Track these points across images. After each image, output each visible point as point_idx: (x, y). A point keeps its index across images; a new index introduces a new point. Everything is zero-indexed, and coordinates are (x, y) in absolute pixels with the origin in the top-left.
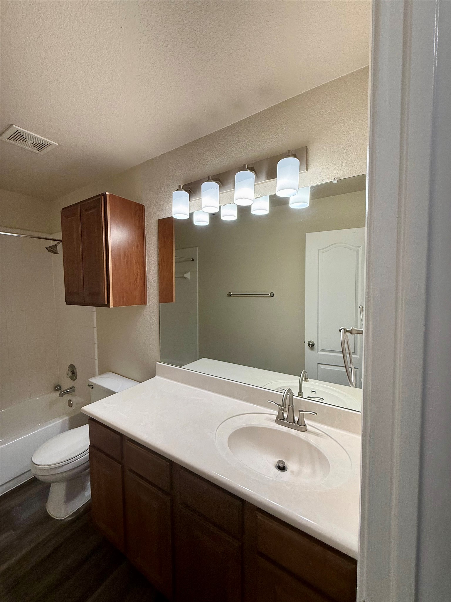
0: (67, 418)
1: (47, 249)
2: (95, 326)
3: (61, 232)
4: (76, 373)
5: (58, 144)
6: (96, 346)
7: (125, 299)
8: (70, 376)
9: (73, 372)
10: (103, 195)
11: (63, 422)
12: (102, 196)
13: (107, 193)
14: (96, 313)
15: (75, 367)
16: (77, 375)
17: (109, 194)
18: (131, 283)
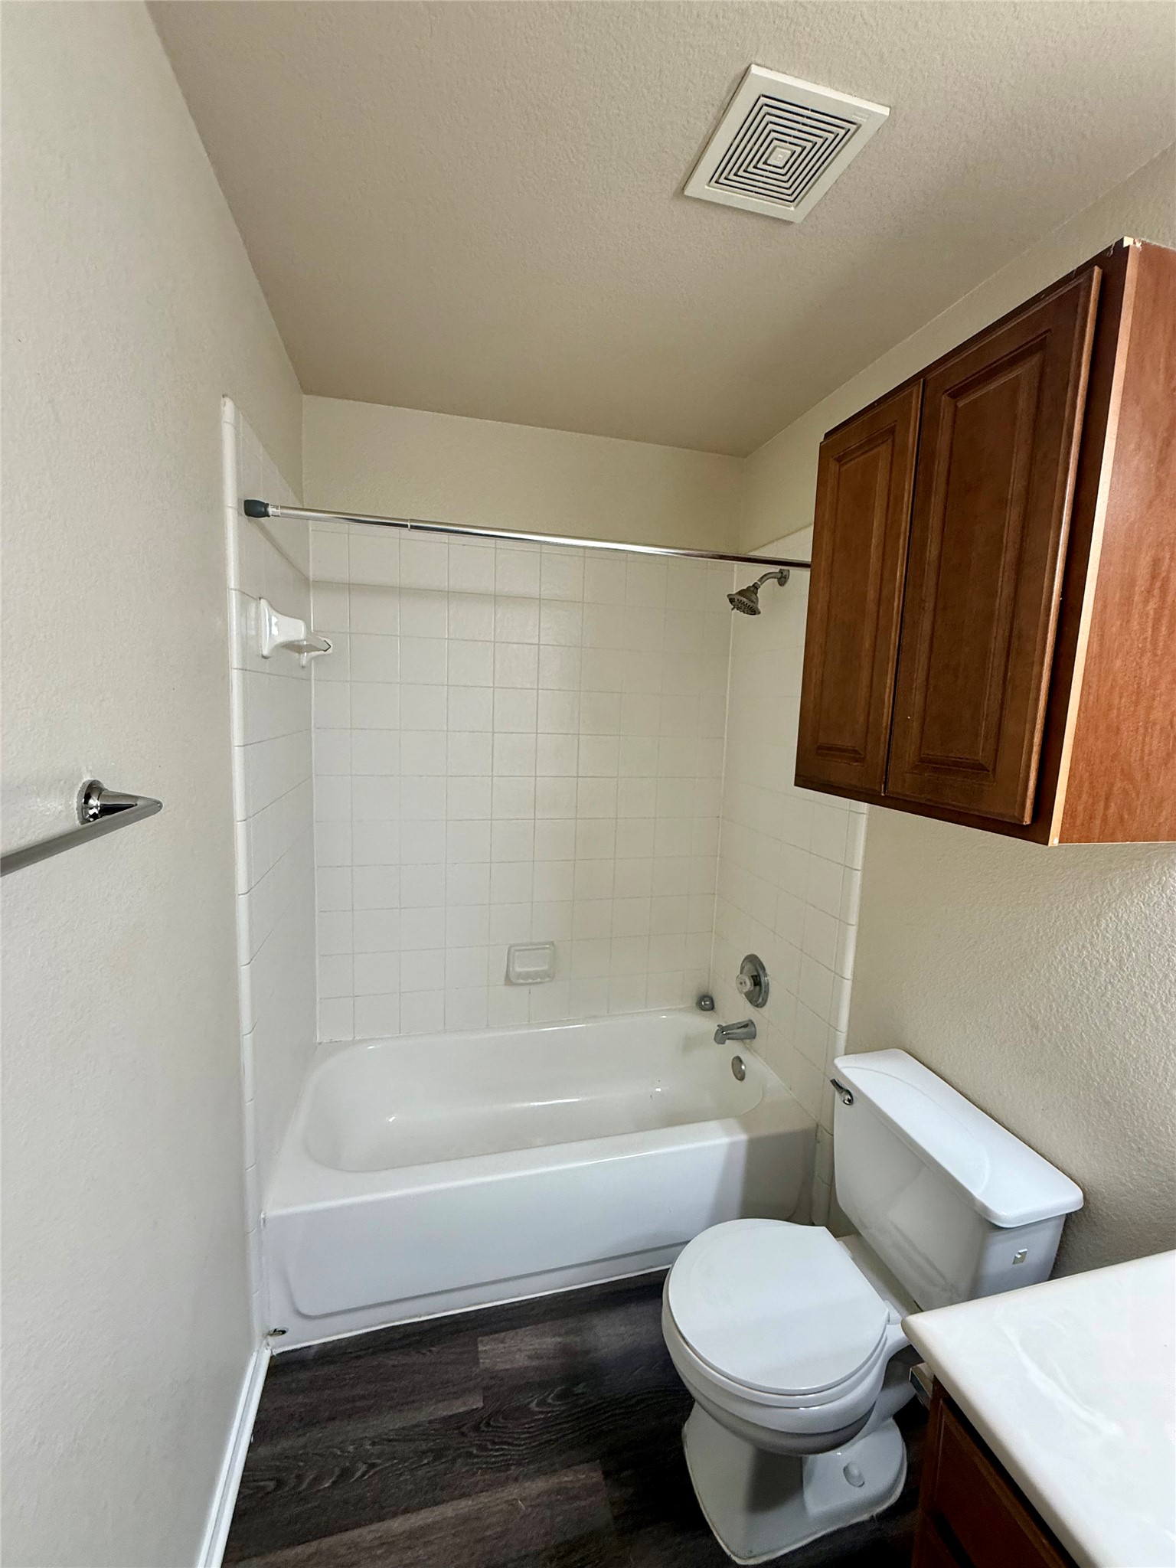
0: (743, 1137)
1: (731, 601)
2: (859, 863)
3: (812, 528)
4: (767, 985)
5: (886, 111)
6: (852, 933)
7: (1113, 808)
8: (747, 990)
9: (757, 981)
10: (1099, 266)
11: (732, 1146)
12: (1096, 268)
13: (1128, 242)
14: (869, 820)
15: (764, 969)
16: (767, 992)
17: (1138, 245)
18: (1154, 724)
